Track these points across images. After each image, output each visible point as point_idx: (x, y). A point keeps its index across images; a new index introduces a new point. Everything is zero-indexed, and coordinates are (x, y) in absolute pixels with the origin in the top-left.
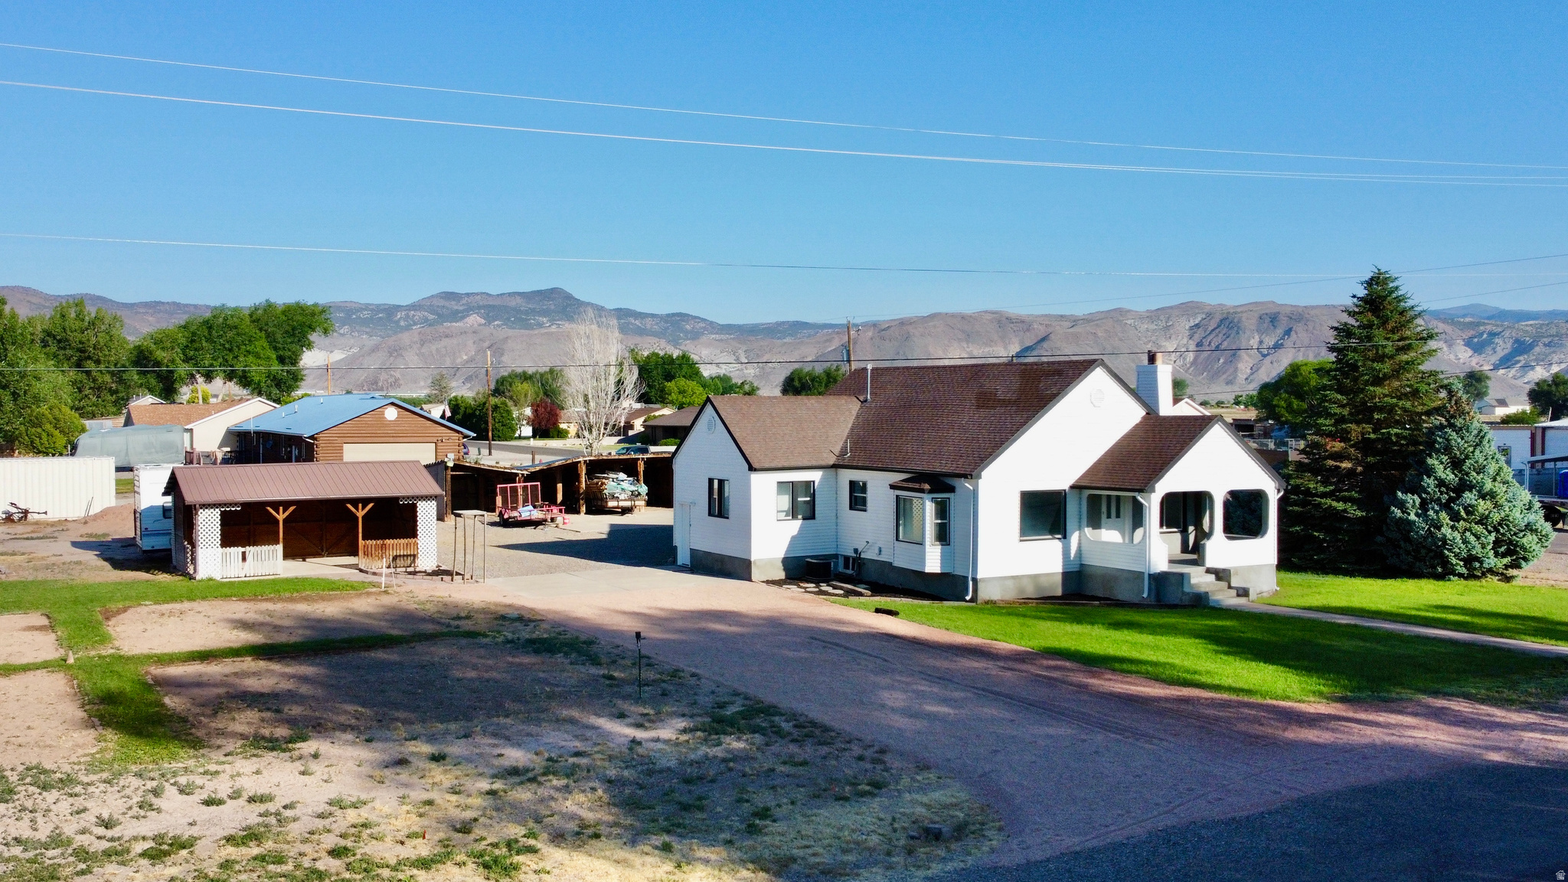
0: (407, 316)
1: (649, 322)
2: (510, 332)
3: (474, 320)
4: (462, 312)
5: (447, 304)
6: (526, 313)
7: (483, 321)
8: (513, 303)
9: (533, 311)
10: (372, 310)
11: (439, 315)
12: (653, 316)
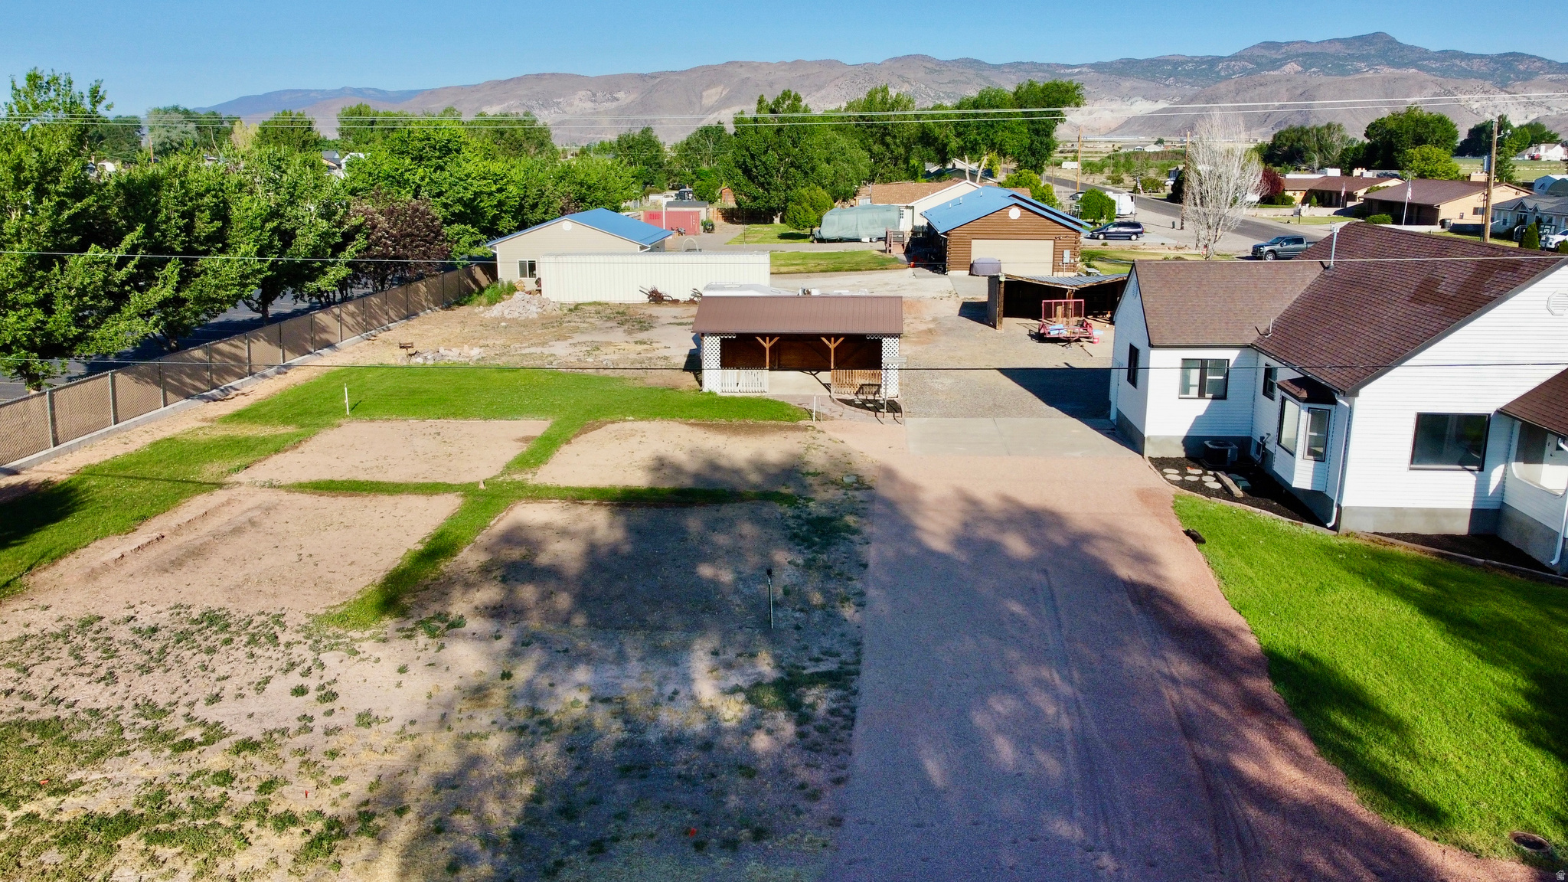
0: (1228, 66)
1: (1476, 64)
2: (1323, 79)
3: (1291, 67)
4: (1279, 60)
5: (1266, 53)
6: (1345, 59)
7: (1300, 69)
8: (1332, 49)
9: (1352, 57)
10: (1197, 62)
11: (1257, 64)
12: (1482, 56)
